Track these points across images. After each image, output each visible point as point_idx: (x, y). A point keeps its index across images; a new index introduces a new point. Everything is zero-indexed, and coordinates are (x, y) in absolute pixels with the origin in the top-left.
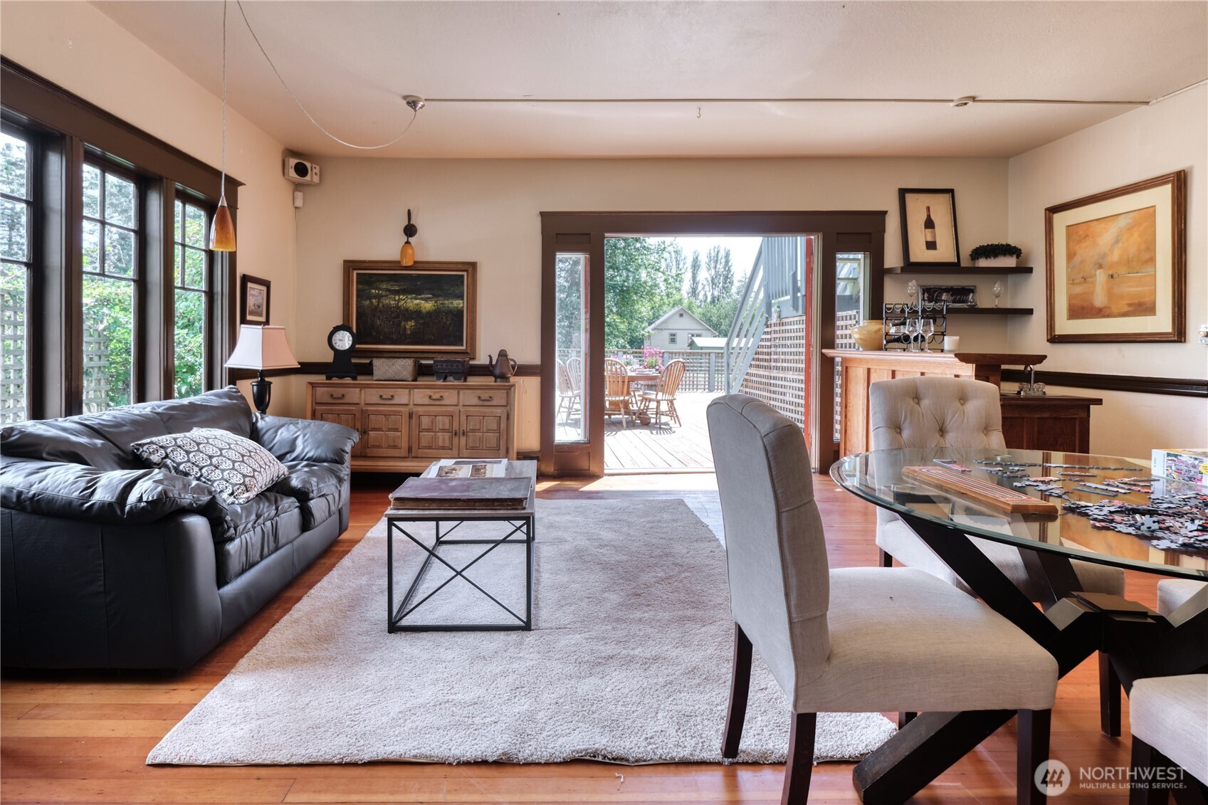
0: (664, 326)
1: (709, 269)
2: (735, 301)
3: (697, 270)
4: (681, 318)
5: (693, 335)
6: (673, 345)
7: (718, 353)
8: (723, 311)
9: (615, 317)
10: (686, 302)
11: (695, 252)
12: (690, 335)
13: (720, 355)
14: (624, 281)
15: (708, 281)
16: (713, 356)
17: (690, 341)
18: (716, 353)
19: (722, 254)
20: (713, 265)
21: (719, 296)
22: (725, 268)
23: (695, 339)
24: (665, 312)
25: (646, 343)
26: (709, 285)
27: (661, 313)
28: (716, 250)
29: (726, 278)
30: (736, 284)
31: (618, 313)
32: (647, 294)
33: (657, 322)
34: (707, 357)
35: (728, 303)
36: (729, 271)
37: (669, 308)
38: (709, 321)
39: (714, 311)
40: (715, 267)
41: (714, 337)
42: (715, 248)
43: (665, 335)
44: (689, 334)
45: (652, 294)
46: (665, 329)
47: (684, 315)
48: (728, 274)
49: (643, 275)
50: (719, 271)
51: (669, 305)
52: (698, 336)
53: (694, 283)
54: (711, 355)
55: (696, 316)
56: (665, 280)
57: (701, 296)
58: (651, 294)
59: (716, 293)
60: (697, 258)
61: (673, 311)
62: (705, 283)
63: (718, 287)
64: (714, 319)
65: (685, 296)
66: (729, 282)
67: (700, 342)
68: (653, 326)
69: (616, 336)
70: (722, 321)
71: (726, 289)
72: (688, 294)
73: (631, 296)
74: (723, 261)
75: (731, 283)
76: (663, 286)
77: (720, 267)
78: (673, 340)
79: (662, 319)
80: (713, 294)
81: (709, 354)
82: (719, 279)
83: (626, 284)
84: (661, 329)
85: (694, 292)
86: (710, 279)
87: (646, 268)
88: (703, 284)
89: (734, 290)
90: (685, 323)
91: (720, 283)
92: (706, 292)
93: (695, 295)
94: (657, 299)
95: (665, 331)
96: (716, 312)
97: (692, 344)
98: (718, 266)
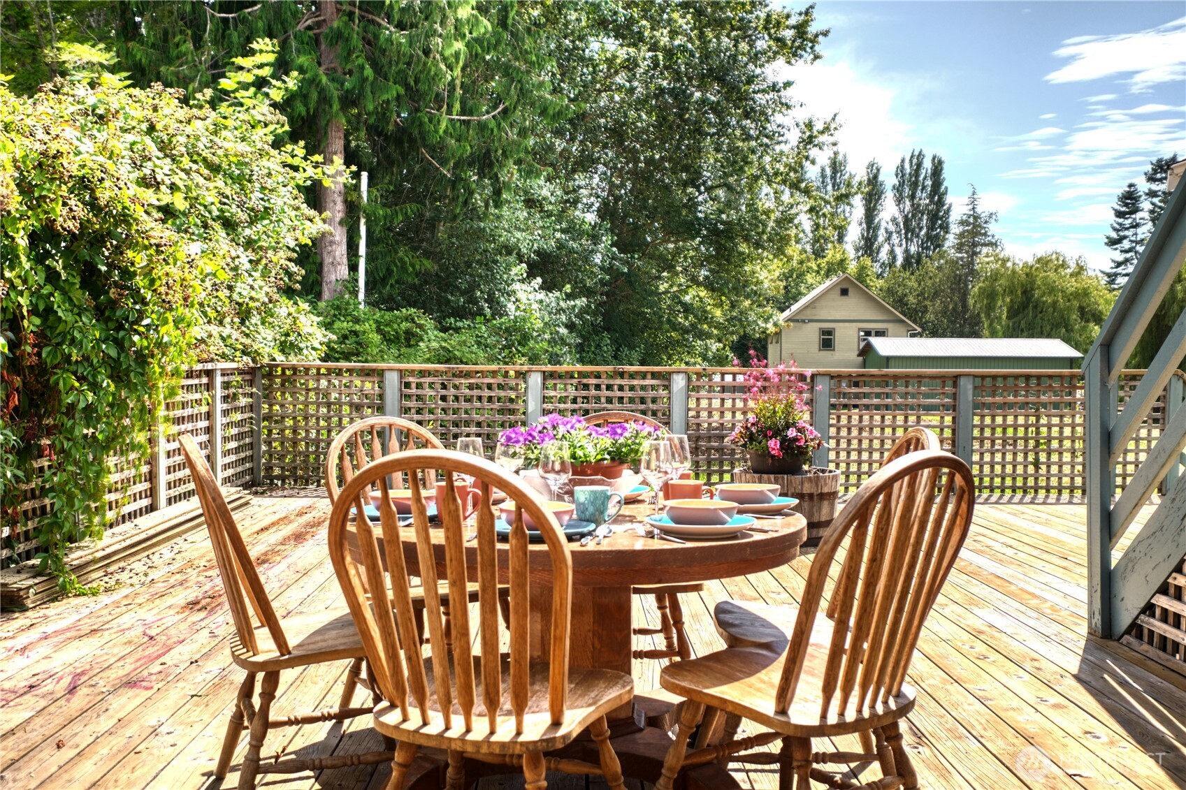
0: (808, 315)
1: (899, 200)
2: (954, 263)
3: (877, 201)
4: (844, 298)
5: (868, 333)
6: (826, 354)
7: (983, 377)
8: (929, 283)
9: (702, 294)
10: (852, 267)
11: (871, 165)
12: (862, 334)
13: (988, 382)
14: (722, 212)
15: (897, 224)
16: (967, 386)
17: (862, 344)
18: (975, 376)
19: (927, 164)
20: (907, 191)
21: (919, 254)
22: (931, 197)
23: (876, 342)
24: (810, 288)
25: (772, 349)
26: (899, 233)
27: (802, 288)
28: (915, 161)
29: (934, 217)
30: (955, 229)
31: (709, 285)
32: (770, 240)
33: (795, 307)
34: (949, 389)
35: (939, 268)
36: (940, 203)
37: (819, 278)
38: (900, 303)
39: (912, 283)
40: (912, 197)
41: (913, 336)
42: (912, 156)
43: (811, 333)
44: (860, 330)
45: (782, 239)
46: (810, 321)
47: (850, 293)
48: (938, 211)
49: (766, 196)
50: (919, 205)
51: (818, 272)
52: (880, 334)
53: (869, 228)
54: (962, 381)
55: (874, 293)
56: (812, 210)
57: (884, 255)
58: (780, 243)
59: (913, 249)
60: (876, 177)
61: (828, 283)
62: (892, 228)
63: (918, 236)
64: (911, 299)
65: (851, 253)
66: (941, 227)
67: (884, 346)
68: (787, 313)
69: (702, 335)
70: (927, 303)
71: (935, 241)
72: (857, 250)
73: (736, 245)
74: (929, 183)
75: (946, 228)
76: (805, 222)
77: (923, 199)
78: (827, 342)
79: (803, 301)
80: (907, 251)
81: (956, 378)
82: (921, 219)
83: (724, 216)
84: (803, 321)
85: (868, 246)
86: (900, 220)
87: (769, 182)
88: (886, 229)
89: (951, 240)
90: (852, 308)
91: (921, 229)
92: (892, 248)
93: (872, 251)
94: (793, 250)
95: (811, 324)
96: (916, 285)
97: (867, 351)
98: (919, 193)
